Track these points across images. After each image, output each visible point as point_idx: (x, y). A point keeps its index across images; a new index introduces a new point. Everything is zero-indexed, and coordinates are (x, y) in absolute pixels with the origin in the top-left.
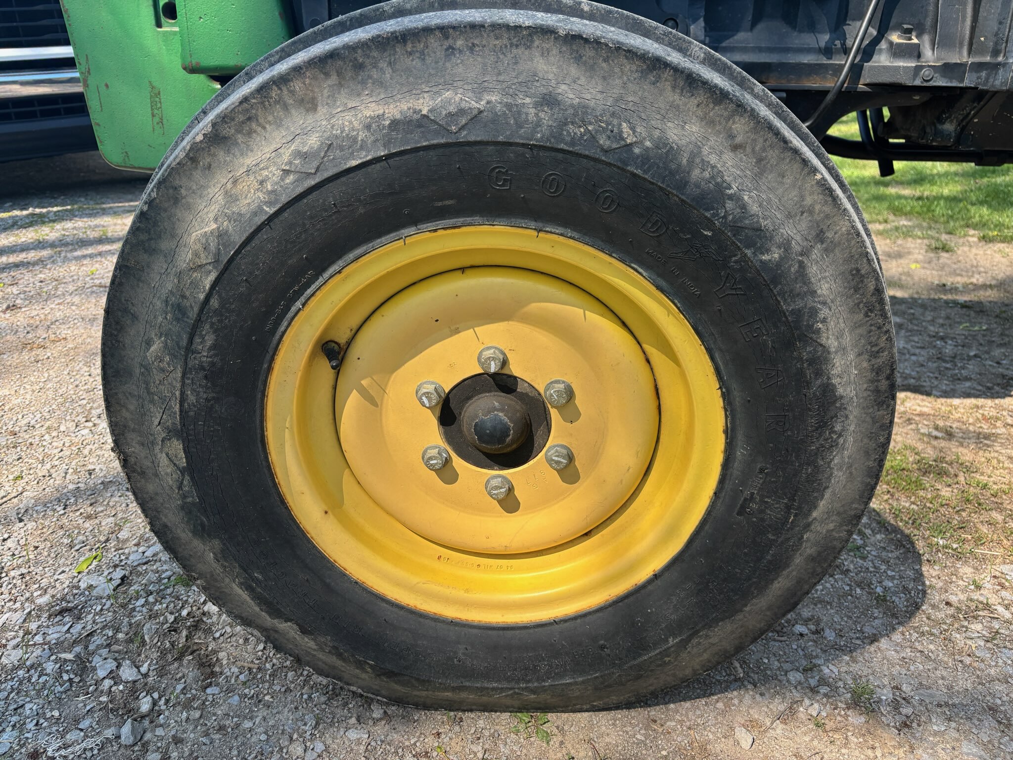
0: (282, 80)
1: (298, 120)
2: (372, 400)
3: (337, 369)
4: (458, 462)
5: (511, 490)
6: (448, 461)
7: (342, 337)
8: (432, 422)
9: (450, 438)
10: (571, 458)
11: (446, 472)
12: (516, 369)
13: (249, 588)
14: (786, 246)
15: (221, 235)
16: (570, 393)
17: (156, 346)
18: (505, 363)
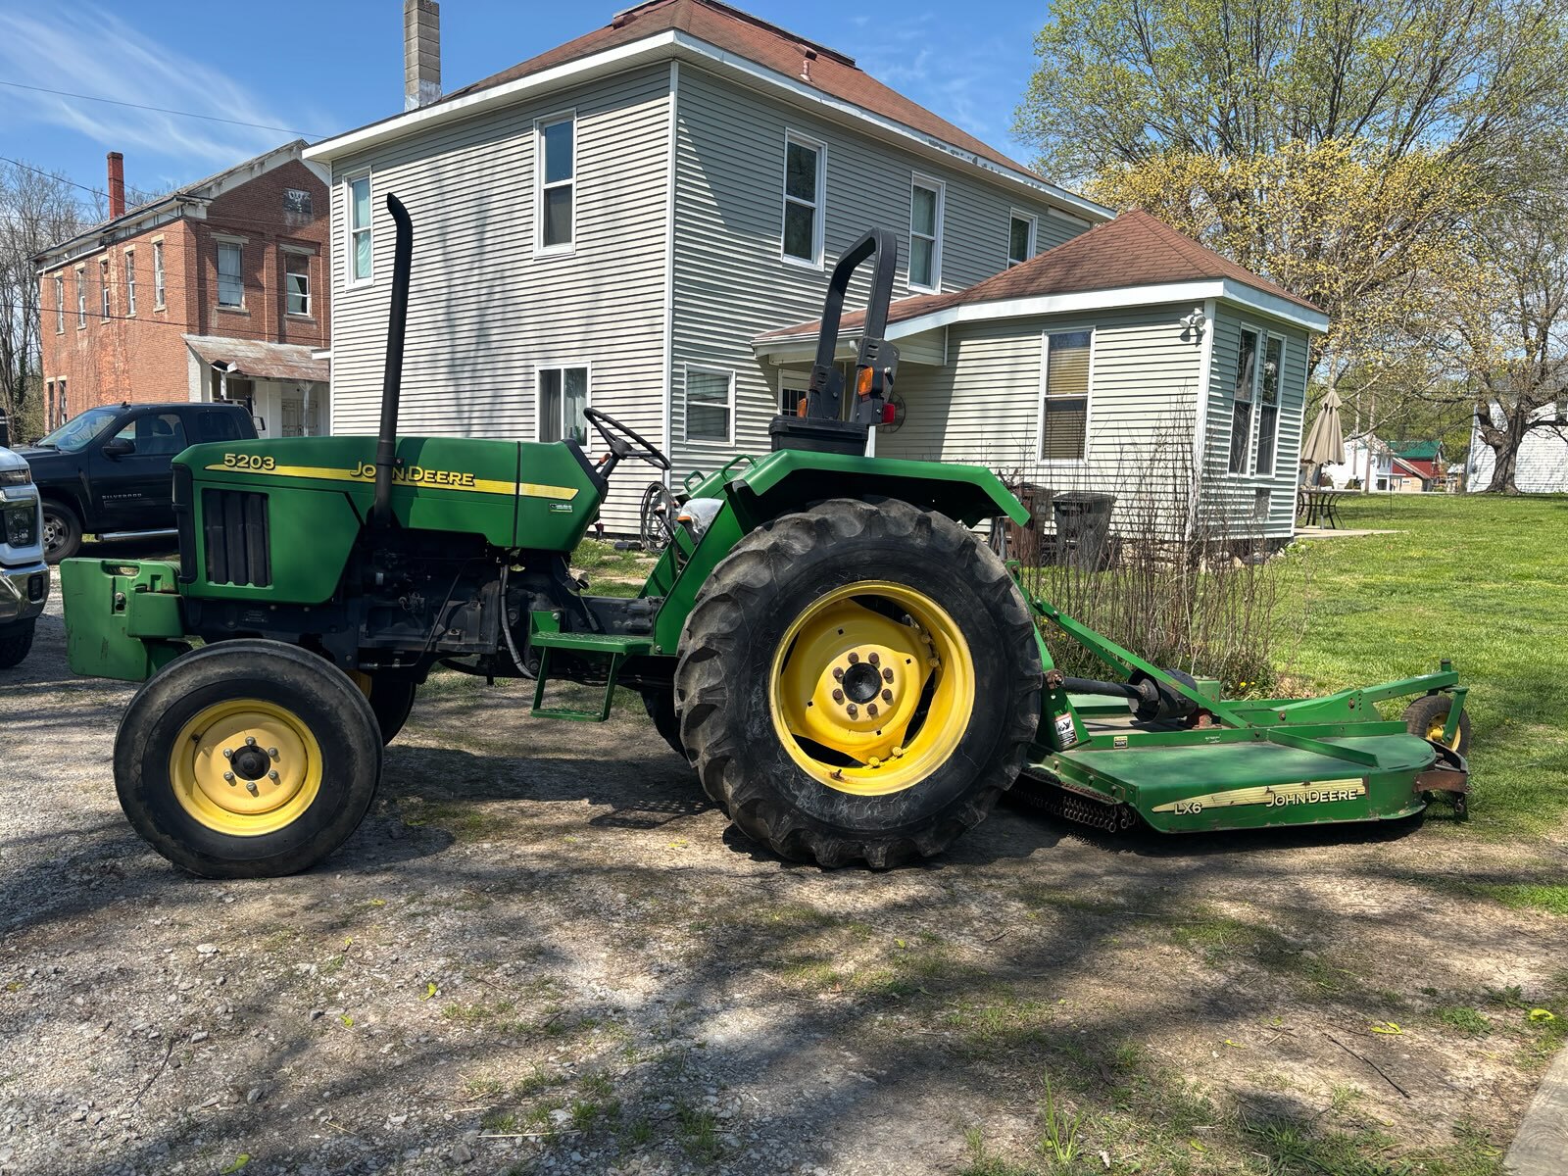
0: (192, 663)
1: (196, 672)
2: (208, 755)
3: (197, 743)
4: (236, 777)
5: (255, 788)
6: (233, 777)
7: (199, 734)
8: (228, 763)
9: (233, 769)
10: (277, 775)
11: (231, 781)
12: (258, 744)
13: (154, 820)
14: (331, 706)
15: (168, 701)
16: (276, 752)
17: (139, 734)
18: (254, 741)
